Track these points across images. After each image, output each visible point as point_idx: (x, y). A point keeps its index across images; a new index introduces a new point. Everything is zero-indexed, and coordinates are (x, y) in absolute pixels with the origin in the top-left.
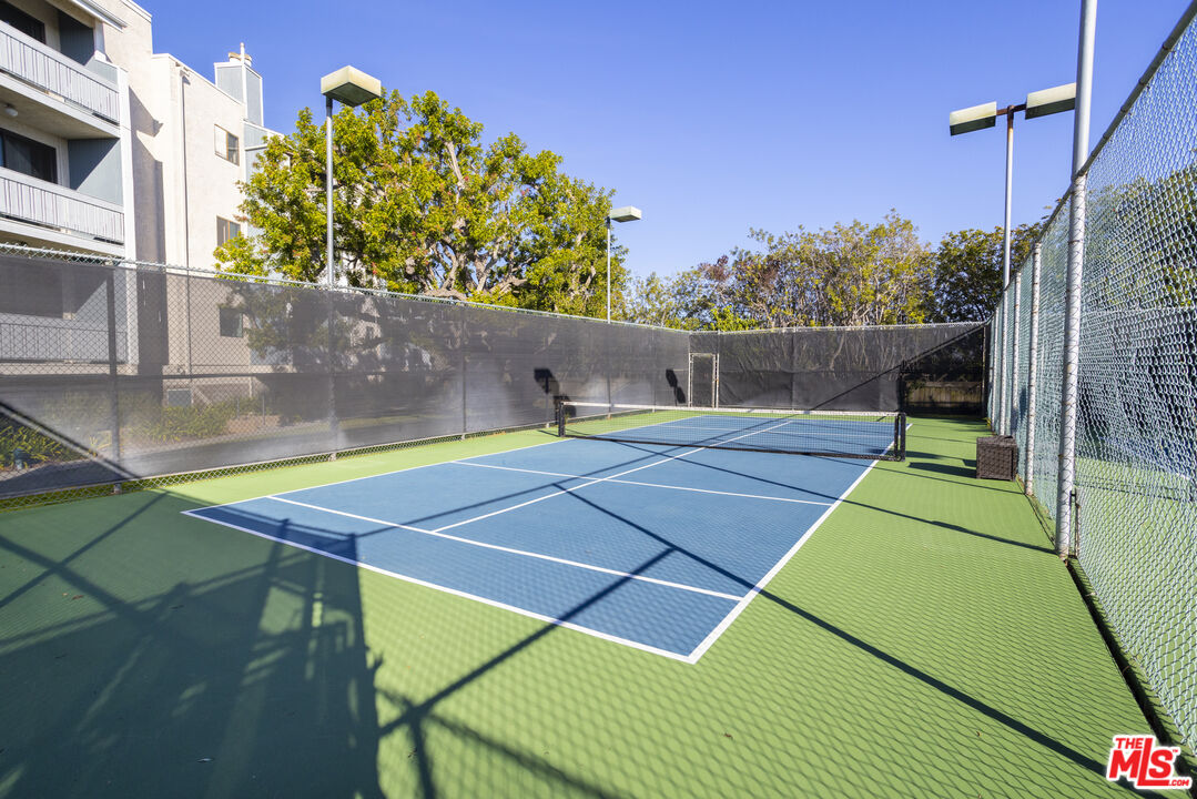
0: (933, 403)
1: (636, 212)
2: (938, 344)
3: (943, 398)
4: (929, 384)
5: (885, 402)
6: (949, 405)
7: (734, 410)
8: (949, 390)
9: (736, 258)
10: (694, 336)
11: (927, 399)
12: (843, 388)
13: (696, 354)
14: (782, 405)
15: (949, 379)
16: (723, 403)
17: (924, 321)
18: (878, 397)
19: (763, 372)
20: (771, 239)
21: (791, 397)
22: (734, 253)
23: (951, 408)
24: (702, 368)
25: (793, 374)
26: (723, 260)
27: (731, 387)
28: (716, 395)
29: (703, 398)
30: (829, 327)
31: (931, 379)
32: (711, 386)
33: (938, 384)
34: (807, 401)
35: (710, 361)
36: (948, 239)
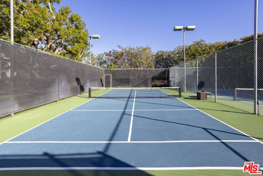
0: (156, 85)
1: (99, 37)
2: (159, 73)
3: (158, 84)
4: (155, 81)
5: (149, 85)
6: (159, 85)
7: (116, 88)
8: (159, 82)
9: (113, 51)
10: (105, 70)
11: (155, 84)
12: (140, 82)
13: (106, 74)
14: (127, 86)
15: (159, 80)
16: (113, 87)
17: (154, 68)
18: (148, 84)
19: (123, 79)
20: (122, 48)
21: (129, 85)
22: (113, 50)
23: (159, 86)
24: (107, 78)
25: (130, 79)
26: (110, 52)
27: (115, 83)
28: (111, 84)
29: (108, 85)
30: (136, 69)
31: (155, 80)
32: (110, 82)
33: (157, 81)
34: (133, 85)
35: (110, 76)
36: (158, 52)
